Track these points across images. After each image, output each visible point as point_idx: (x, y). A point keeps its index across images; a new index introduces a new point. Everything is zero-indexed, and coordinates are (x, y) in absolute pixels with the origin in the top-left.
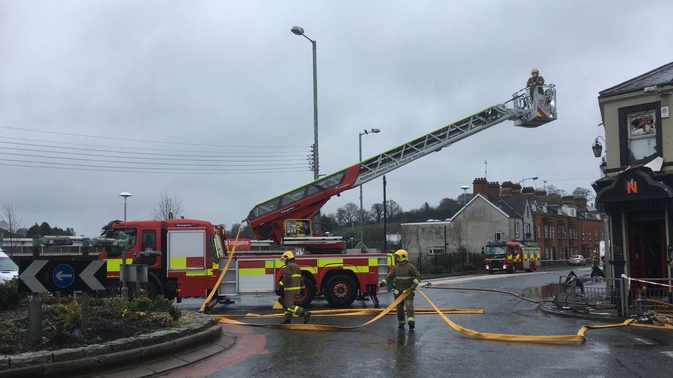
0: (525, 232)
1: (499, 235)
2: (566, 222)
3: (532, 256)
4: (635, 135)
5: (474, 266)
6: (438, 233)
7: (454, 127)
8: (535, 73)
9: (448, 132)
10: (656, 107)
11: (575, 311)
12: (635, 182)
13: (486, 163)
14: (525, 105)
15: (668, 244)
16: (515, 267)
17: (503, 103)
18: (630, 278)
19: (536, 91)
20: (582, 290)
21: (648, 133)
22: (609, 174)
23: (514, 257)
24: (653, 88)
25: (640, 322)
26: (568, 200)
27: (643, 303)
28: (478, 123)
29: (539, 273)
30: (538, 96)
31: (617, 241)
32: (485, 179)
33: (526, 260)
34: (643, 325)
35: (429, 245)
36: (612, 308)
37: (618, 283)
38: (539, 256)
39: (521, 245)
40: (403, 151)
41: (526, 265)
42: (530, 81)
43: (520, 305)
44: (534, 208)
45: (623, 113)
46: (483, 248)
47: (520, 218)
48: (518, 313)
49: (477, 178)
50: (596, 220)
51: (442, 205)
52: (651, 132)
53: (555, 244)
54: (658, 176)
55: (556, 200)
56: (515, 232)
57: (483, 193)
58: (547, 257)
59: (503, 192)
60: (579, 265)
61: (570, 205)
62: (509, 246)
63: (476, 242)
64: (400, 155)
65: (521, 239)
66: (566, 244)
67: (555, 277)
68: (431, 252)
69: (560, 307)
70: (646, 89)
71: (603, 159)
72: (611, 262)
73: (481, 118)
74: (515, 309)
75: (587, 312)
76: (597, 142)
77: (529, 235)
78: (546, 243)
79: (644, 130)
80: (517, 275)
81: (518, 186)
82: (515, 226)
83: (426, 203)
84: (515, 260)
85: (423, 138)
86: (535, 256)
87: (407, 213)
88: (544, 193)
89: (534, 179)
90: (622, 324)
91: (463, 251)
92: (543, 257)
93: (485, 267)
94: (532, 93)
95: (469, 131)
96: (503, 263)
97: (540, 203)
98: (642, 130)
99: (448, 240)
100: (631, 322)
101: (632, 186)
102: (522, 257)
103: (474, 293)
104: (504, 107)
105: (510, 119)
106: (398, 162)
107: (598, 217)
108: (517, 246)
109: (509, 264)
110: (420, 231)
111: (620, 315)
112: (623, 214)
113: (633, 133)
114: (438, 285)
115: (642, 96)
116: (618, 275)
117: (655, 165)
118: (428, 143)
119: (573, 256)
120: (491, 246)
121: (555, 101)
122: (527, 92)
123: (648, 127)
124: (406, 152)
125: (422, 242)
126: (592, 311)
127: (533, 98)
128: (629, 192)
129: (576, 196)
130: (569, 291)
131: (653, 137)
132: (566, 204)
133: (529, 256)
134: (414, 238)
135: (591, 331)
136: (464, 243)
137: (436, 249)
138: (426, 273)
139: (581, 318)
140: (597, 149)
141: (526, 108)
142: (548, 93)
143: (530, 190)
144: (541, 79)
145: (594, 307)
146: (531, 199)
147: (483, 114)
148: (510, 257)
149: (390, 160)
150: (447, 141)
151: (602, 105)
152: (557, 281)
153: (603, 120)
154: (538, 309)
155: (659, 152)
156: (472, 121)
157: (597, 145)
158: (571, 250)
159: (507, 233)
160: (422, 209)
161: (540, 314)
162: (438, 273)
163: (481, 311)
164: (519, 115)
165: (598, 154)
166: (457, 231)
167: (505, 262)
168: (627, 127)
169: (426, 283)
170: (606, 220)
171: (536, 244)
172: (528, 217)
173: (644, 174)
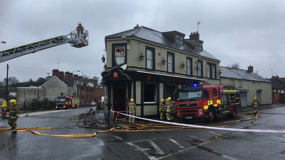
0: (74, 93)
1: (62, 93)
2: (90, 89)
3: (76, 102)
4: (117, 55)
5: (51, 107)
6: (35, 92)
7: (42, 43)
8: (80, 25)
9: (39, 44)
10: (125, 45)
11: (92, 126)
12: (117, 73)
13: (58, 63)
14: (75, 38)
15: (127, 98)
16: (69, 107)
17: (66, 35)
18: (114, 111)
19: (80, 32)
20: (95, 116)
21: (122, 55)
22: (107, 70)
23: (68, 103)
24: (125, 37)
25: (116, 129)
26: (91, 81)
27: (118, 121)
28: (54, 42)
29: (78, 109)
30: (81, 35)
31: (109, 96)
32: (58, 70)
33: (73, 104)
34: (117, 130)
35: (30, 98)
36: (106, 123)
37: (109, 113)
38: (78, 102)
39: (72, 98)
40: (14, 51)
41: (73, 106)
42: (78, 27)
43: (69, 123)
44: (78, 83)
45: (114, 46)
46: (55, 99)
47: (72, 87)
48: (68, 127)
49: (54, 69)
50: (101, 89)
51: (38, 80)
52: (123, 54)
53: (85, 98)
54: (125, 71)
55: (87, 80)
56: (70, 93)
57: (57, 76)
58: (82, 102)
59: (66, 76)
60: (94, 106)
61: (92, 82)
62: (67, 98)
63: (52, 97)
64: (13, 52)
65: (72, 95)
66: (89, 98)
67: (85, 110)
68: (31, 100)
69: (86, 124)
70: (122, 37)
71: (105, 64)
72: (106, 105)
73: (55, 40)
74: (66, 126)
75: (97, 126)
76: (103, 56)
77: (75, 94)
78: (82, 97)
79: (121, 53)
80: (69, 110)
81: (72, 74)
82: (70, 90)
83: (31, 79)
84: (69, 104)
85: (26, 46)
86: (77, 102)
87: (21, 83)
88: (82, 77)
89: (78, 71)
90: (110, 130)
91: (46, 100)
92: (80, 103)
93: (56, 107)
94: (78, 33)
95: (49, 46)
96: (63, 105)
97: (80, 81)
98: (120, 53)
99: (40, 95)
100: (113, 129)
101: (116, 75)
102: (72, 102)
103: (49, 119)
104: (66, 37)
105: (69, 42)
106: (11, 56)
107: (101, 87)
108: (70, 98)
109: (66, 105)
110: (26, 91)
111: (109, 126)
112: (112, 86)
113: (117, 54)
114: (32, 115)
115: (121, 40)
116: (109, 110)
117: (124, 67)
118: (28, 48)
119: (92, 102)
120: (59, 98)
121: (88, 38)
122: (76, 32)
123: (122, 52)
124: (16, 52)
125: (27, 96)
126: (99, 125)
127: (79, 35)
128: (114, 77)
129: (94, 79)
130: (90, 116)
131: (124, 56)
132: (90, 82)
133: (75, 102)
134: (22, 94)
135: (98, 134)
136: (47, 97)
137: (34, 99)
138: (27, 110)
139: (94, 128)
140: (103, 59)
141: (76, 39)
142: (85, 34)
143: (77, 76)
144: (82, 27)
145: (99, 123)
146: (77, 79)
147: (56, 38)
148: (67, 103)
149: (7, 55)
150: (38, 49)
151: (106, 42)
152: (85, 112)
153: (106, 48)
154: (77, 125)
155: (126, 62)
156: (51, 41)
157: (104, 57)
158: (91, 100)
159: (66, 93)
160: (29, 82)
161: (77, 127)
162: (33, 110)
163: (50, 128)
164: (72, 41)
165: (104, 62)
166: (44, 91)
167: (65, 105)
168: (115, 51)
169: (26, 115)
170: (105, 88)
171: (78, 97)
172: (75, 87)
173: (120, 70)
